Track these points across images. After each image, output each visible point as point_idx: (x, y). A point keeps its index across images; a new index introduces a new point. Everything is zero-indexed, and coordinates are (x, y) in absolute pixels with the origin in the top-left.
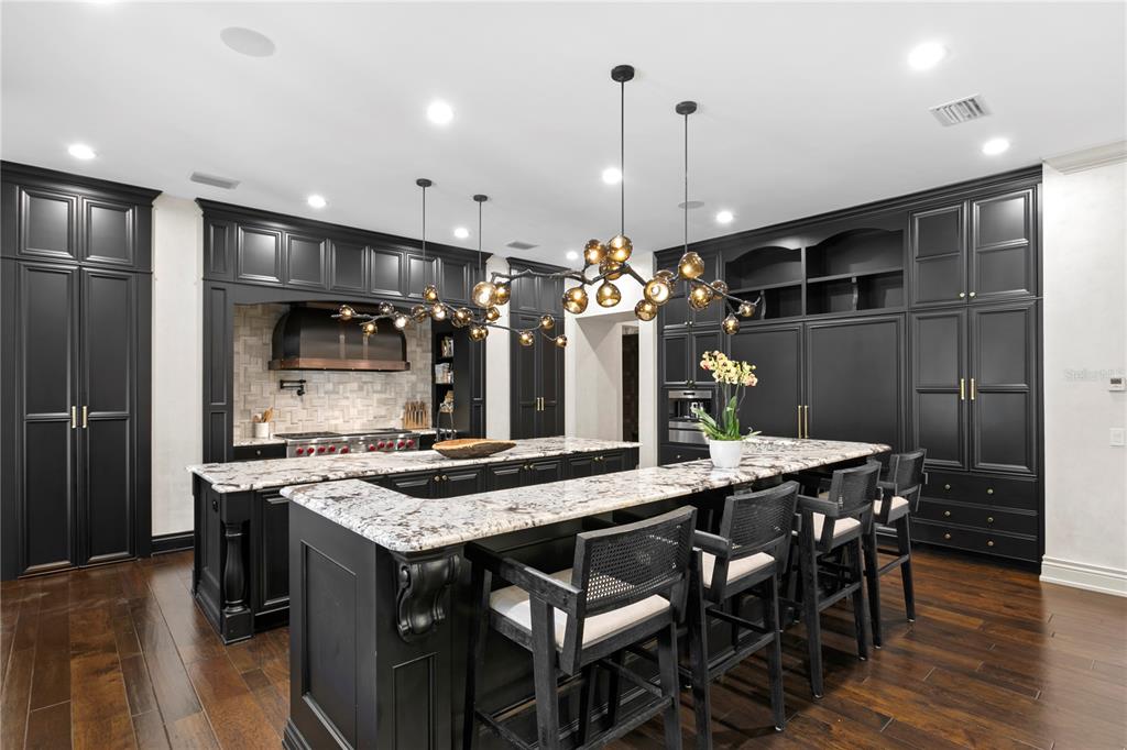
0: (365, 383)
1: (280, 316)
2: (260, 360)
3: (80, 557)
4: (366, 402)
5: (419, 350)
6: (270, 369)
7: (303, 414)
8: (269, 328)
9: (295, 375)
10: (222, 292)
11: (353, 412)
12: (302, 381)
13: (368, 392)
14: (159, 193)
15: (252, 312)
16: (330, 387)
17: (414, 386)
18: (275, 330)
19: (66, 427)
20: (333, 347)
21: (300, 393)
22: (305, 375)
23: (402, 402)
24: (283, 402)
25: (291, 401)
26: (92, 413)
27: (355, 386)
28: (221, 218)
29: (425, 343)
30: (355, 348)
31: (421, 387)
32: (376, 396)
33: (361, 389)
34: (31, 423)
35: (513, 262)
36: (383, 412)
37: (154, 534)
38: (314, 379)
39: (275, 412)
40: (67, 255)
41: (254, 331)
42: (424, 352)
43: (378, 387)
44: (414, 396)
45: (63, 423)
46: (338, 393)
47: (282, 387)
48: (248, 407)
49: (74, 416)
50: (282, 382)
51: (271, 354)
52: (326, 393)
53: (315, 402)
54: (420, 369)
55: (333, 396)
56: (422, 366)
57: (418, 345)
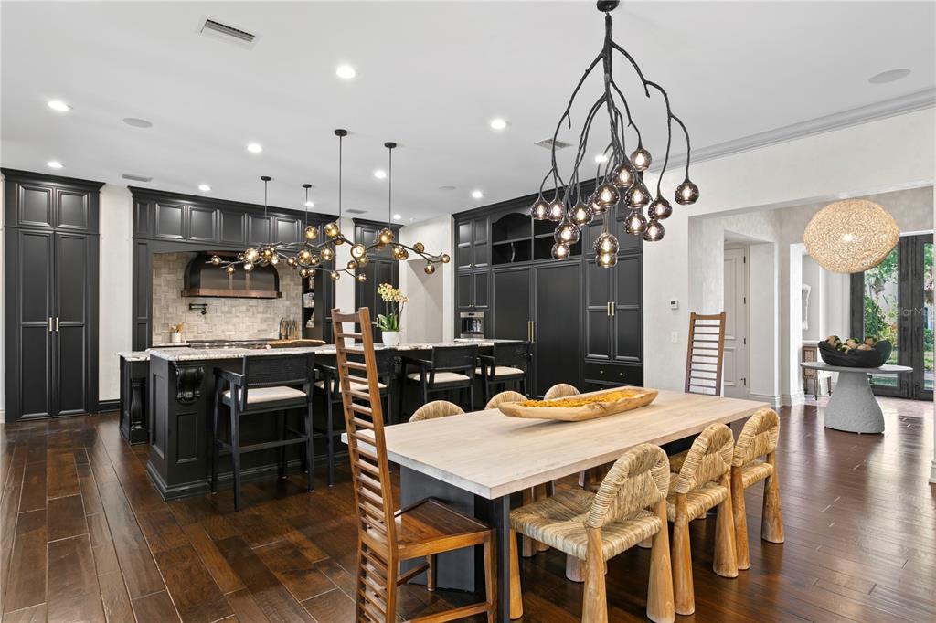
0: (252, 306)
1: (189, 261)
2: (175, 290)
3: (54, 411)
4: (253, 320)
5: (292, 284)
6: (182, 296)
7: (206, 328)
8: (182, 268)
9: (200, 301)
10: (144, 246)
11: (242, 327)
12: (204, 305)
13: (253, 314)
14: (104, 184)
15: (170, 258)
16: (225, 309)
17: (288, 309)
18: (186, 269)
19: (45, 331)
20: (223, 281)
21: (204, 313)
22: (208, 301)
23: (278, 320)
24: (192, 319)
25: (197, 318)
26: (62, 322)
27: (244, 308)
28: (144, 199)
29: (296, 279)
30: (239, 282)
31: (293, 310)
32: (259, 316)
33: (248, 310)
34: (25, 327)
35: (357, 222)
36: (264, 327)
37: (100, 399)
38: (213, 303)
39: (185, 326)
40: (46, 224)
41: (171, 271)
42: (296, 285)
43: (261, 309)
44: (288, 316)
45: (44, 328)
46: (231, 313)
47: (190, 309)
48: (167, 322)
49: (50, 324)
50: (190, 305)
51: (183, 286)
52: (223, 313)
53: (215, 319)
54: (293, 297)
55: (228, 316)
56: (295, 295)
57: (291, 280)
